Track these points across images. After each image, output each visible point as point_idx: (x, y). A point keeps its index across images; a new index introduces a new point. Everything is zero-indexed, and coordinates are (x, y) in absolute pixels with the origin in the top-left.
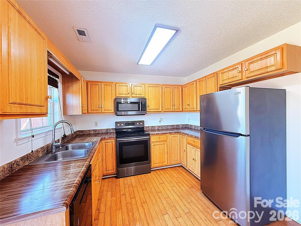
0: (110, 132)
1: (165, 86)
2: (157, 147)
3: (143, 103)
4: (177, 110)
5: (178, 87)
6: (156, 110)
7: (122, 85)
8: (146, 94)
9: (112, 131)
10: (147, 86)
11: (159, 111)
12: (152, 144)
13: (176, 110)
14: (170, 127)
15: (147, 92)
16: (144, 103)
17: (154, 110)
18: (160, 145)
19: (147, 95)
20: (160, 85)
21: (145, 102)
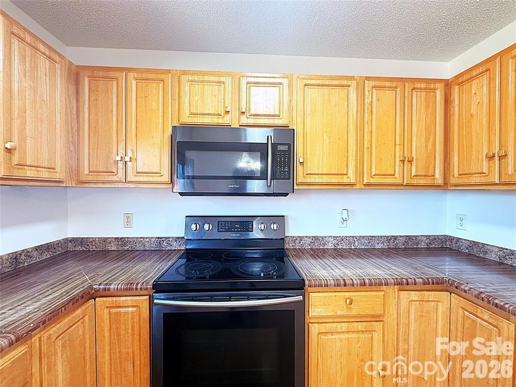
0: (169, 248)
1: (372, 83)
2: (338, 344)
3: (280, 148)
4: (422, 181)
5: (432, 86)
6: (334, 180)
7: (201, 78)
8: (295, 114)
9: (175, 246)
10: (298, 85)
11: (345, 180)
12: (314, 330)
13: (415, 182)
14: (383, 243)
15: (300, 106)
16: (285, 148)
17: (325, 179)
18: (351, 335)
19: (300, 120)
20: (352, 78)
21: (289, 145)
